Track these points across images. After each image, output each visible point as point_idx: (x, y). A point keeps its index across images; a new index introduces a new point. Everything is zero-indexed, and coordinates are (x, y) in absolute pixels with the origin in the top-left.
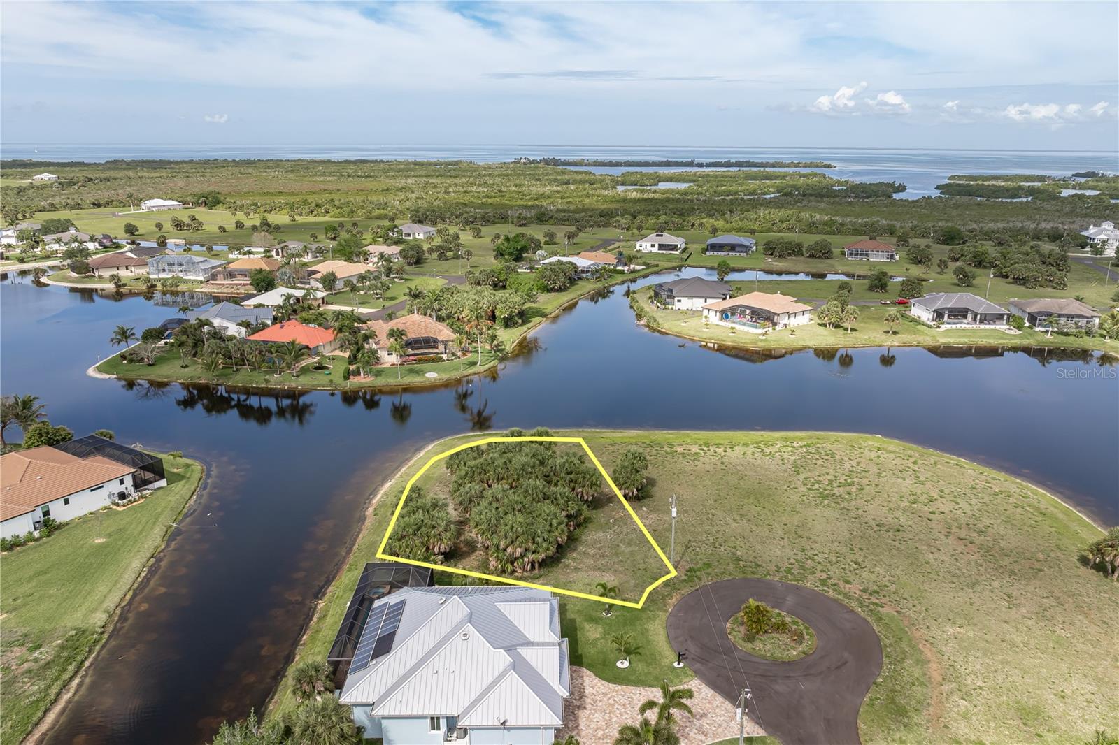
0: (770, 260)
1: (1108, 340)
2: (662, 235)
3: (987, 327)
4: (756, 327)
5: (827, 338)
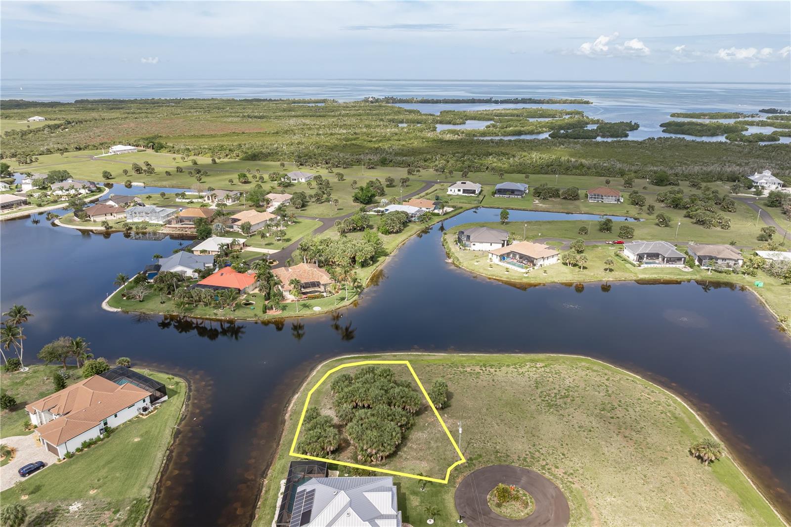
0: (537, 202)
1: (746, 276)
2: (465, 183)
3: (671, 266)
4: (522, 267)
5: (568, 275)
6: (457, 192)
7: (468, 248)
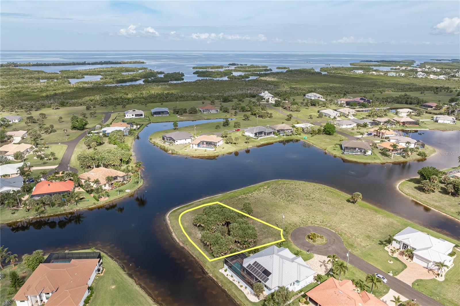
0: (179, 117)
1: (298, 136)
2: (135, 111)
3: (269, 136)
4: (212, 148)
5: (231, 149)
6: (131, 117)
7: (174, 144)
